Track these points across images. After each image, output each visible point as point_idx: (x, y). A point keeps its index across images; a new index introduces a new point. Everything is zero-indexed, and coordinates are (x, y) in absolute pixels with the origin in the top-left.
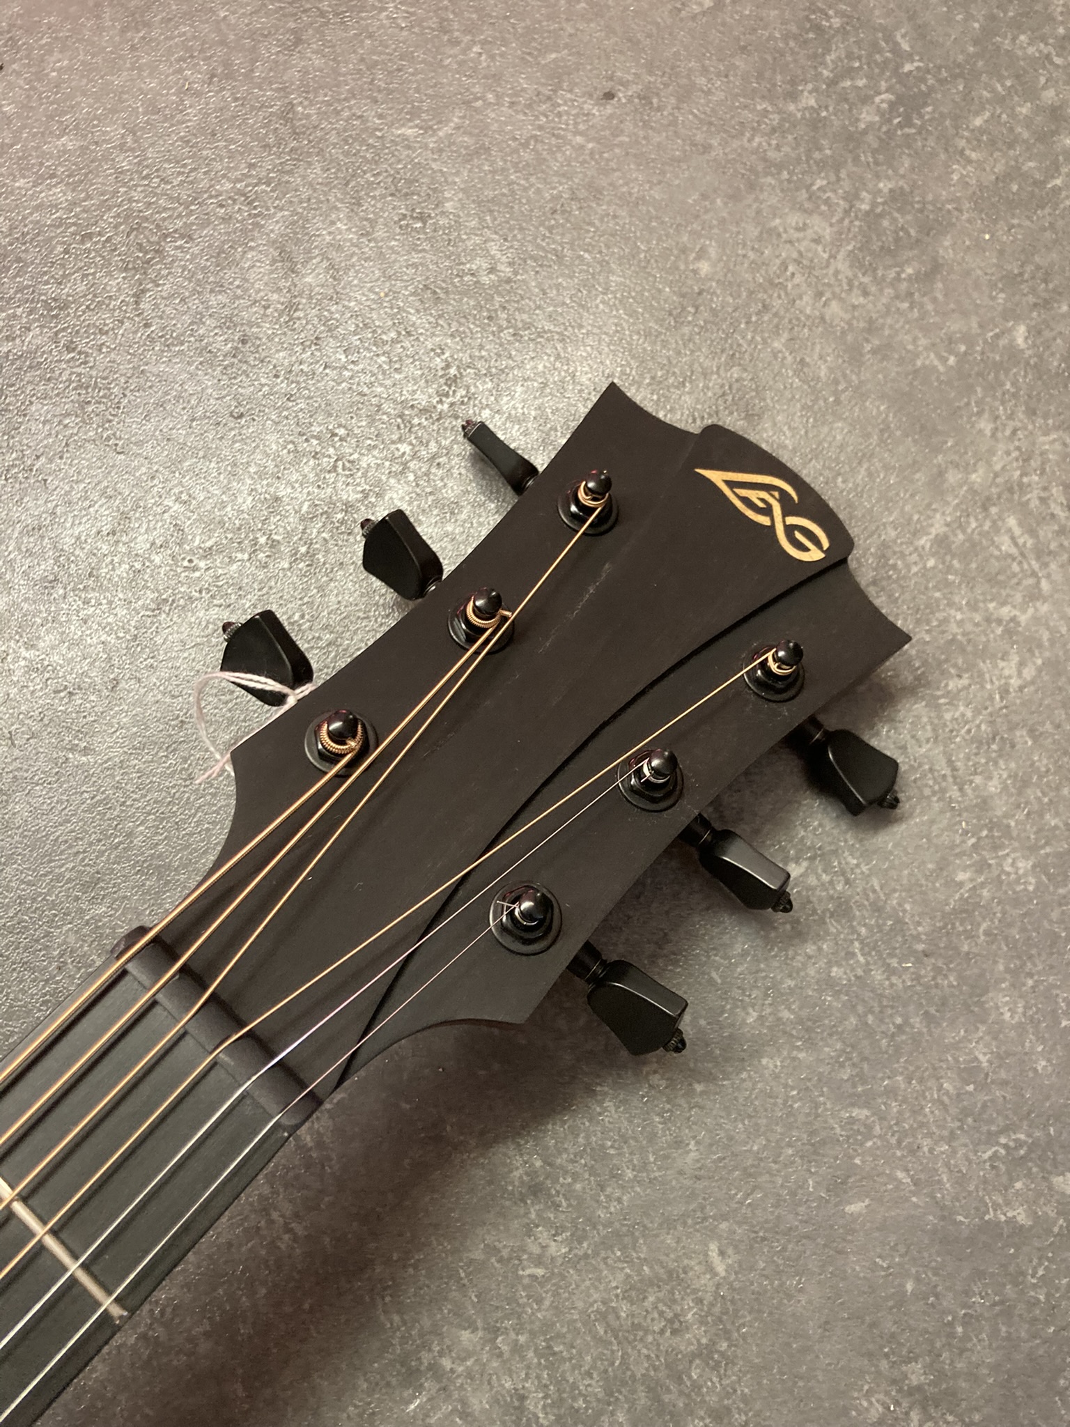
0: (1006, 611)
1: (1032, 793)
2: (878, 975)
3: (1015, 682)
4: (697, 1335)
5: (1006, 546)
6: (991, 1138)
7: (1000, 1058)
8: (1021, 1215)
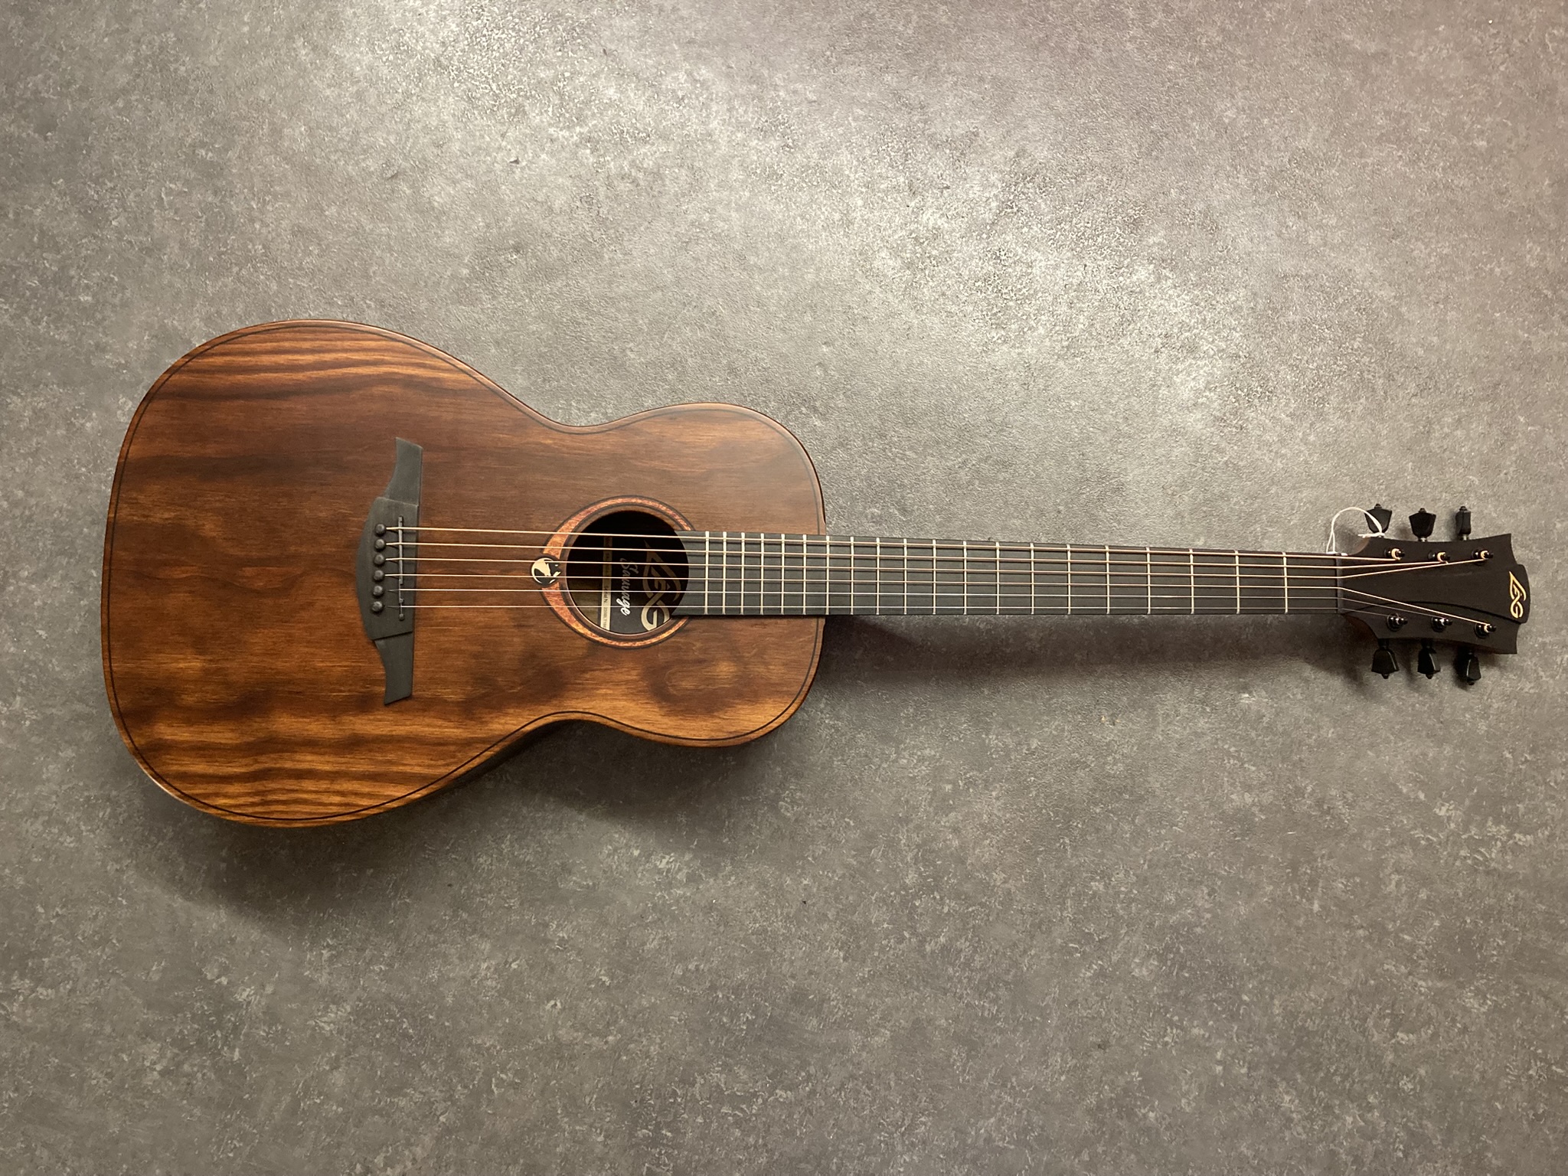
0: (1542, 673)
1: (1503, 716)
2: (1426, 715)
3: (1526, 690)
4: (1311, 741)
5: (1559, 660)
6: (1415, 771)
7: (1434, 758)
8: (1405, 791)
